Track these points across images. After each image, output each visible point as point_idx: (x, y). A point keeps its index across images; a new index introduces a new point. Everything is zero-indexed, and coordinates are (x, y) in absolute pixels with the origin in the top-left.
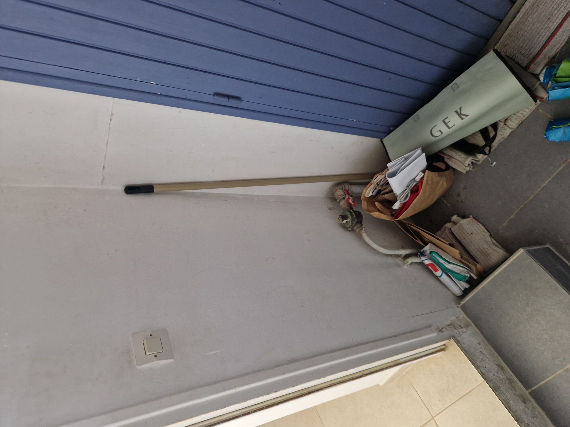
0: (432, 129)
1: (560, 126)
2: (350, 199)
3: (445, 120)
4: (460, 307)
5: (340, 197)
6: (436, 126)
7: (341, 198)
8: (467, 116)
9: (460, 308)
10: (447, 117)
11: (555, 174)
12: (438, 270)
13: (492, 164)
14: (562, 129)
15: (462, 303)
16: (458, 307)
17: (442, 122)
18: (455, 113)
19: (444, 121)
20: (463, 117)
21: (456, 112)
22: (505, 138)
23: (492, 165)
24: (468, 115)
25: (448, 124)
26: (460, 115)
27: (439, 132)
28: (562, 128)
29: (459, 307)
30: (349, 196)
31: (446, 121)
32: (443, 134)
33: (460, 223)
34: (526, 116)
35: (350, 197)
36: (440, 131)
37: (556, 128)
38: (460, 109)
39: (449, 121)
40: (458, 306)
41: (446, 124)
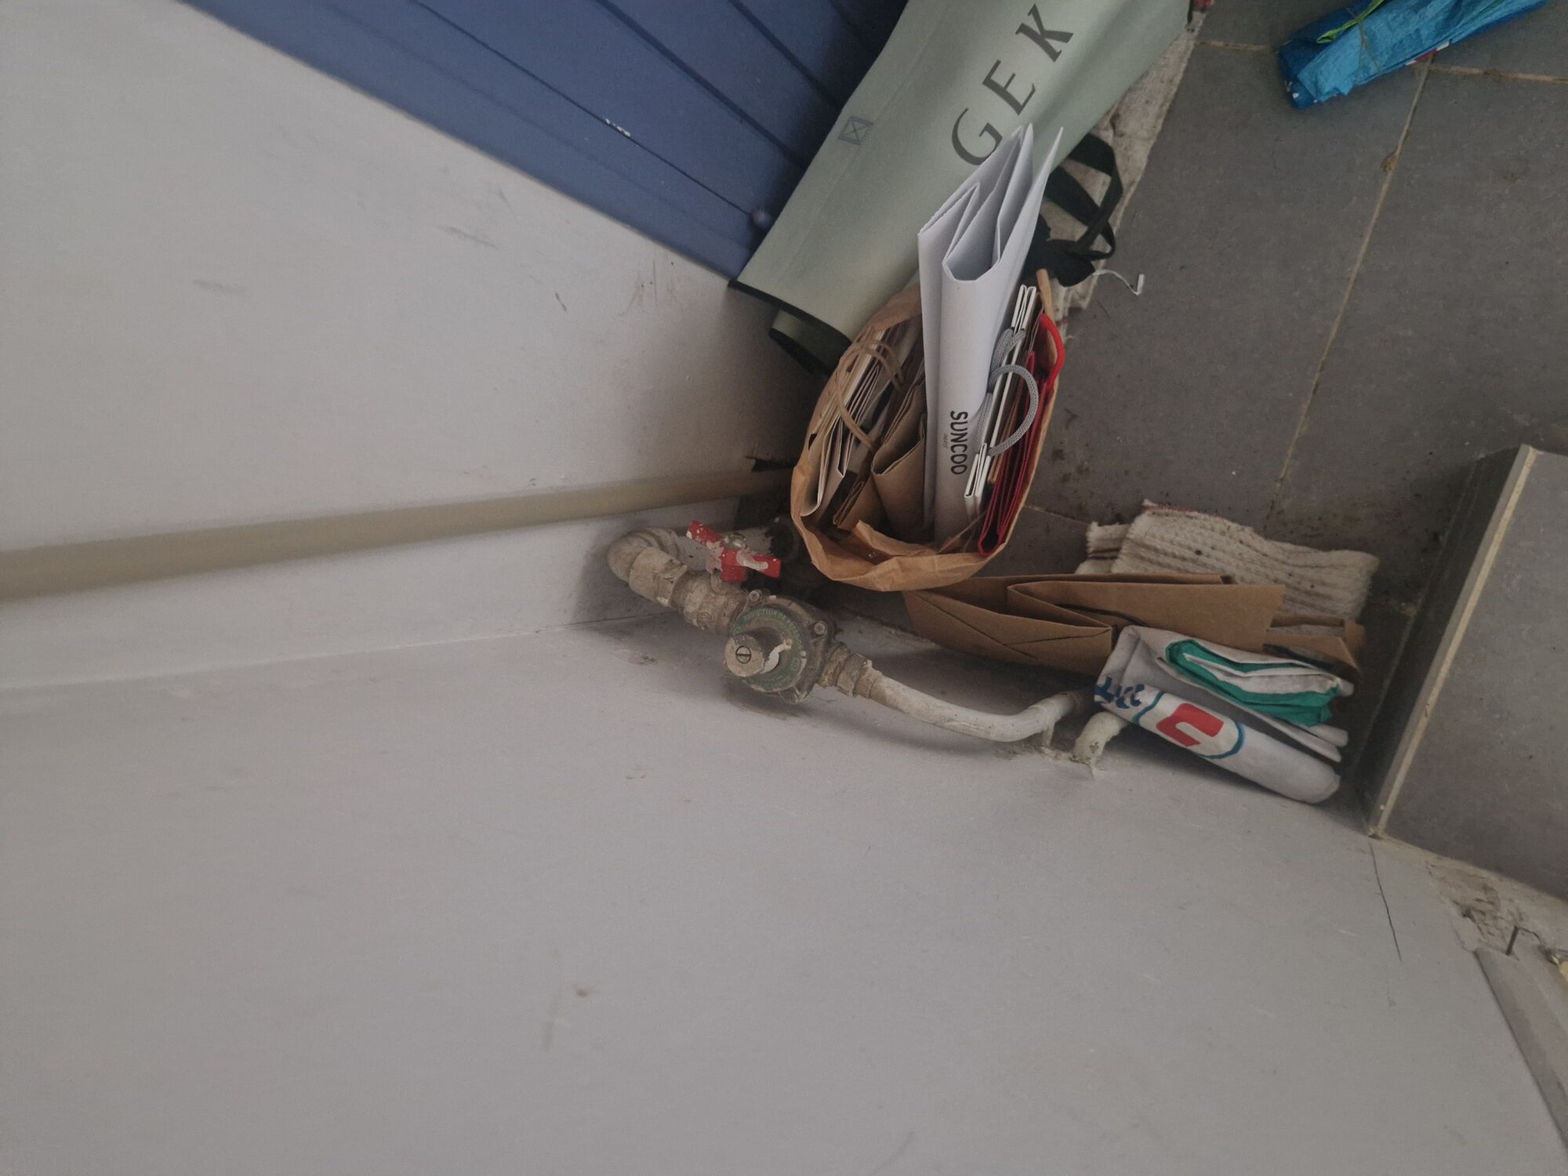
0: (956, 127)
1: (1346, 26)
2: (739, 549)
3: (995, 78)
4: (1386, 831)
5: (668, 576)
6: (966, 110)
7: (675, 579)
8: (1065, 37)
9: (1385, 836)
10: (995, 62)
11: (1375, 216)
12: (1219, 725)
13: (1134, 286)
14: (1356, 32)
15: (1386, 809)
16: (1374, 836)
17: (986, 88)
18: (1021, 35)
19: (989, 82)
20: (1055, 44)
21: (1024, 29)
22: (1138, 179)
23: (1136, 291)
24: (1071, 32)
25: (1009, 90)
26: (1042, 37)
27: (986, 134)
28: (1357, 28)
29: (1380, 834)
30: (726, 540)
31: (1000, 78)
32: (1002, 143)
33: (1131, 537)
34: (1177, 80)
35: (732, 540)
36: (989, 128)
37: (1334, 37)
38: (1034, 12)
39: (1010, 75)
40: (1372, 831)
41: (1002, 92)
